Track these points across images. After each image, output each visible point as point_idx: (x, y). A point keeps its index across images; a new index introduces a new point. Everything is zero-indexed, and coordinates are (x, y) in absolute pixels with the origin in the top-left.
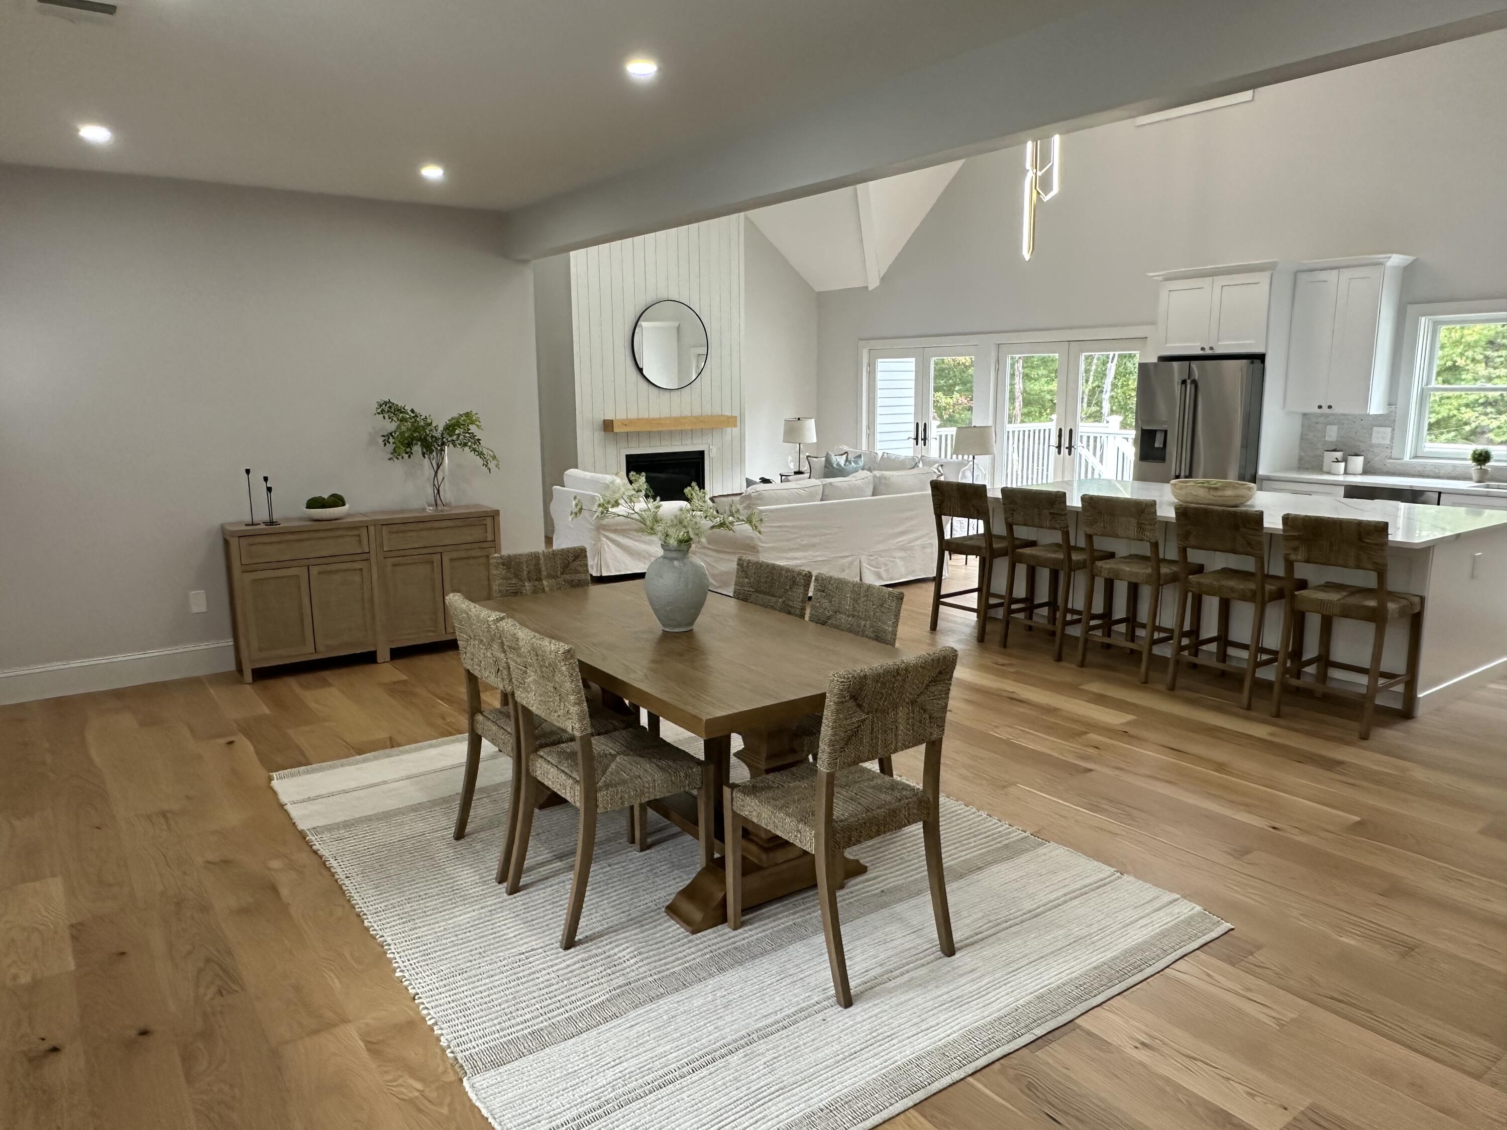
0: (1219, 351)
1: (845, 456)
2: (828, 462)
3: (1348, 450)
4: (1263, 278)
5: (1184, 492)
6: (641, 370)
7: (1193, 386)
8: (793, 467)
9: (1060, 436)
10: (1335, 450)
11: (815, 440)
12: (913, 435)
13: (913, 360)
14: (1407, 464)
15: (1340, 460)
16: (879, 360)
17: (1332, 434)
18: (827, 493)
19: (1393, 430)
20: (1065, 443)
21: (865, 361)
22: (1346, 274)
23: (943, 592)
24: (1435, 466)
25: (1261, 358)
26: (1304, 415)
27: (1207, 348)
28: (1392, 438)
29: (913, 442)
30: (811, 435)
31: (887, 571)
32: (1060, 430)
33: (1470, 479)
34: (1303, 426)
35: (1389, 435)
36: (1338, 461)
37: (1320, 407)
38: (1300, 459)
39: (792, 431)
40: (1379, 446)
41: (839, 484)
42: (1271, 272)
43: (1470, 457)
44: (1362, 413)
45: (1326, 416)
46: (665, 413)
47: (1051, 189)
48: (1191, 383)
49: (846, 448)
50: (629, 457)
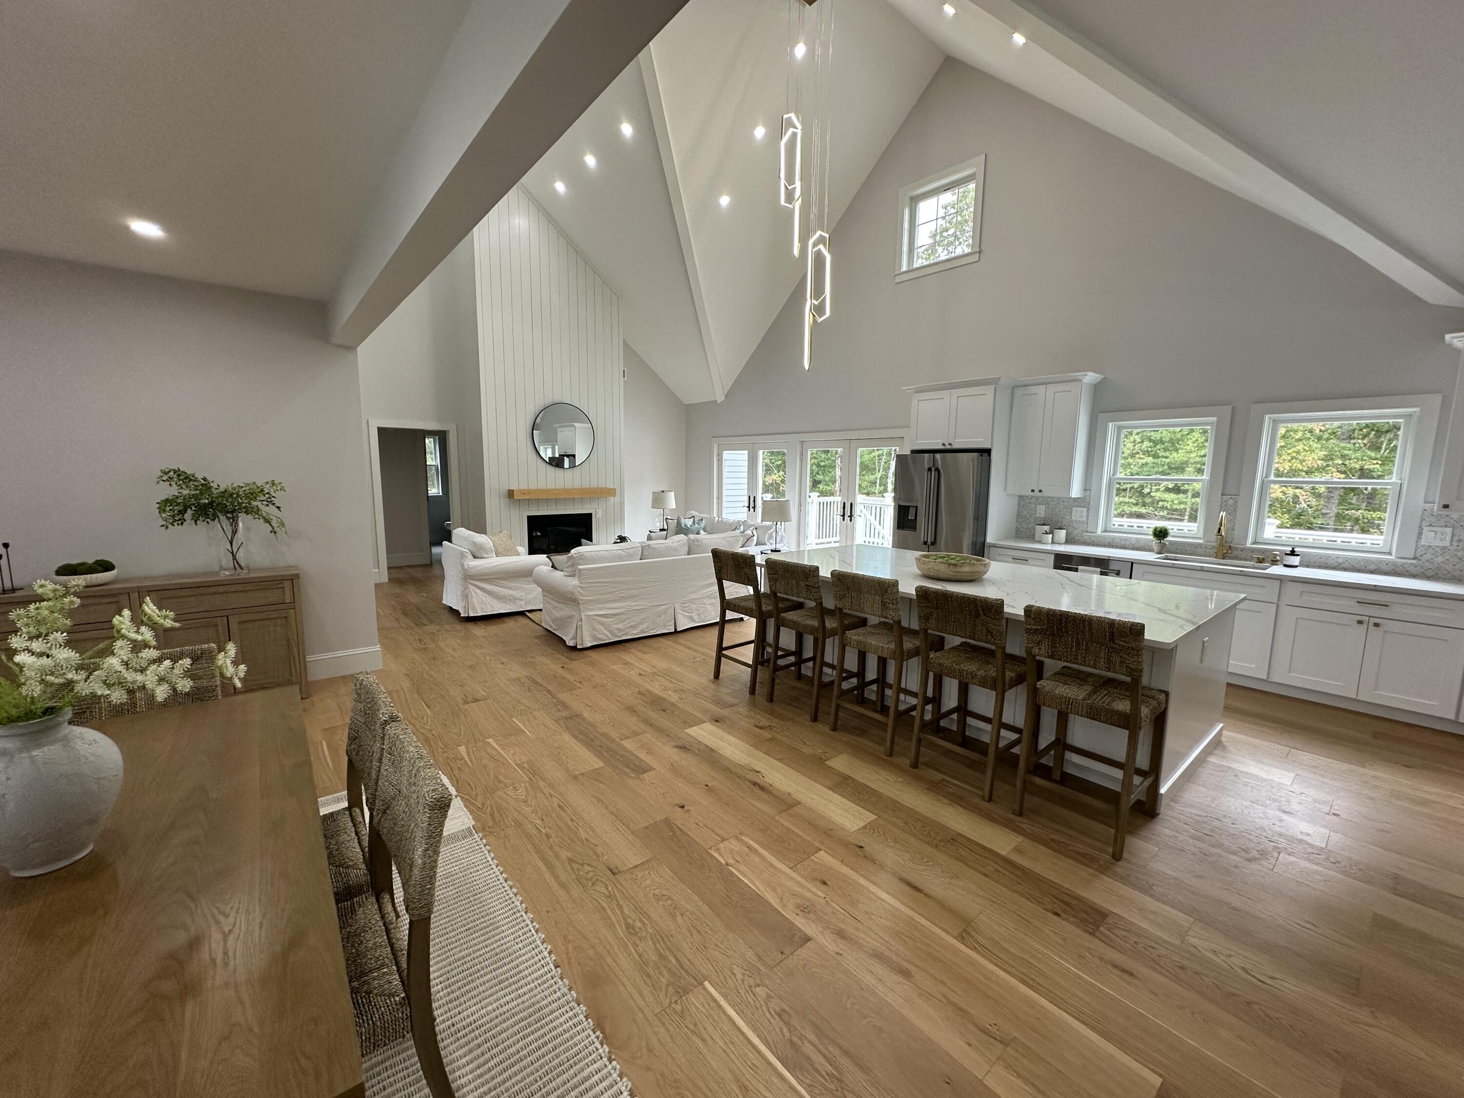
0: (956, 446)
1: (692, 519)
2: (679, 523)
3: (1054, 525)
4: (989, 390)
5: (926, 567)
6: (539, 453)
7: (937, 473)
8: (659, 525)
9: (844, 508)
10: (1044, 525)
11: (675, 507)
12: (747, 505)
13: (746, 452)
14: (1100, 536)
15: (1048, 532)
16: (725, 452)
17: (1041, 511)
18: (645, 553)
19: (1089, 509)
20: (848, 513)
21: (716, 452)
22: (1052, 388)
23: (724, 645)
24: (1122, 539)
25: (988, 452)
26: (1020, 496)
27: (947, 444)
28: (1088, 516)
29: (746, 509)
30: (671, 502)
31: (699, 615)
32: (844, 503)
33: (1151, 550)
34: (1019, 505)
35: (1085, 514)
36: (1047, 533)
37: (1033, 491)
38: (1017, 530)
39: (658, 500)
40: (1077, 522)
41: (656, 546)
42: (993, 386)
43: (1151, 533)
44: (1065, 496)
45: (1038, 498)
46: (560, 486)
47: (824, 314)
48: (935, 470)
49: (694, 513)
50: (531, 519)
